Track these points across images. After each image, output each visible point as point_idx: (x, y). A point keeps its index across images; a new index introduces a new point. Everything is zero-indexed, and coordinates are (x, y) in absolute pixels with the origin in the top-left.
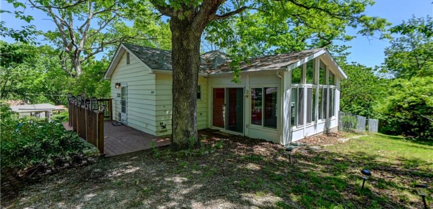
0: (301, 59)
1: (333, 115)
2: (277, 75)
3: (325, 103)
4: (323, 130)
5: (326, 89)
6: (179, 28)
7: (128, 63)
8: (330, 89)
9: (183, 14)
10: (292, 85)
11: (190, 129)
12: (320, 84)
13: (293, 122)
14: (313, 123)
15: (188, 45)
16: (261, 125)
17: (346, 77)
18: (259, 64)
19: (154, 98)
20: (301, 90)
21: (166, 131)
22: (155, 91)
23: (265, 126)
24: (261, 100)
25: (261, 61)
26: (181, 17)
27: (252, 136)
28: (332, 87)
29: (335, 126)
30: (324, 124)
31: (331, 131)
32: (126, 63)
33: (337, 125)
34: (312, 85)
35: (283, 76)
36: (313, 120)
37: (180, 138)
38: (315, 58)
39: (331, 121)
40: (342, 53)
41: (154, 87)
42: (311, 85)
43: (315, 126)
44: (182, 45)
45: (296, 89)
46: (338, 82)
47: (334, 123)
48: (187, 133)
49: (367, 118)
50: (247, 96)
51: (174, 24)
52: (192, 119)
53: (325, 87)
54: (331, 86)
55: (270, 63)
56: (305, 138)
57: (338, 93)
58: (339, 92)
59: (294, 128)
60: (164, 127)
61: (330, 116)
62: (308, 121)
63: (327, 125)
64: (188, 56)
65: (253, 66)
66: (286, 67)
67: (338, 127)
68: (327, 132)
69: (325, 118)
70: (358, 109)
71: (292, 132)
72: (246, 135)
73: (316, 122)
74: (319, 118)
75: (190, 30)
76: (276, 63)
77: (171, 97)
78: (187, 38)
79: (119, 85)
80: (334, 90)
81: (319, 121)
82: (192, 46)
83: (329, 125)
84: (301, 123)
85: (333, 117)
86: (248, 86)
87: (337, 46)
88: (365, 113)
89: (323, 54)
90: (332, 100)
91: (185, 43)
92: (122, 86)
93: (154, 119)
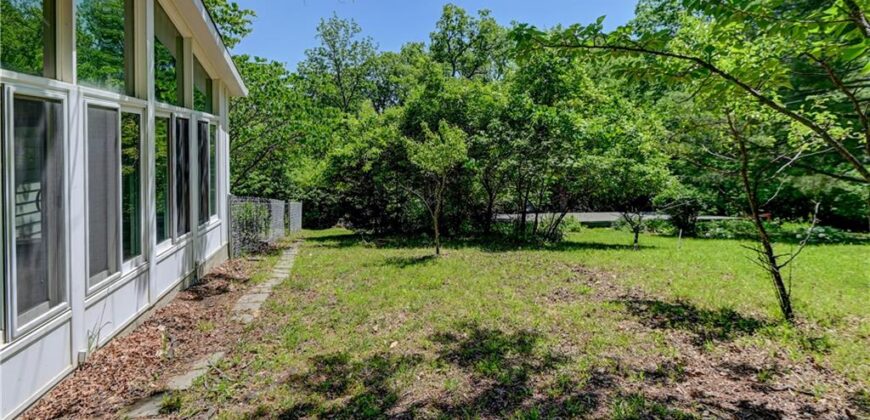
1: (213, 213)
3: (184, 175)
4: (179, 280)
5: (185, 122)
8: (200, 124)
14: (128, 269)
17: (246, 92)
28: (206, 116)
29: (219, 247)
31: (207, 272)
33: (225, 243)
34: (117, 96)
36: (131, 254)
42: (110, 96)
43: (143, 275)
46: (223, 104)
47: (216, 237)
49: (287, 201)
53: (180, 112)
54: (205, 114)
58: (228, 136)
61: (204, 217)
63: (193, 251)
67: (228, 245)
68: (194, 280)
69: (187, 230)
70: (260, 181)
73: (147, 260)
74: (161, 236)
80: (214, 127)
81: (161, 249)
83: (202, 252)
85: (213, 220)
88: (275, 189)
90: (206, 162)
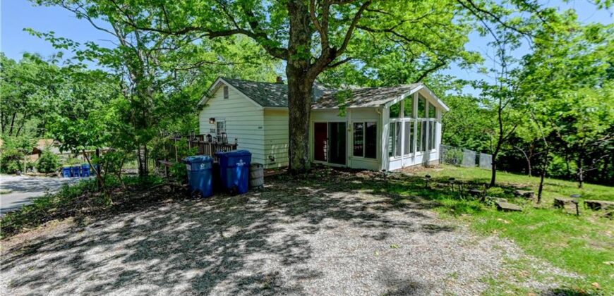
0: (398, 96)
1: (434, 148)
2: (377, 111)
3: (425, 137)
4: (421, 162)
5: (425, 123)
6: (295, 74)
7: (226, 97)
8: (430, 122)
9: (299, 63)
10: (390, 119)
11: (305, 158)
12: (418, 117)
13: (391, 154)
14: (410, 155)
15: (303, 89)
16: (362, 156)
17: (448, 109)
18: (360, 100)
19: (263, 133)
20: (399, 124)
21: (274, 163)
22: (263, 127)
23: (366, 157)
24: (362, 134)
25: (362, 95)
26: (296, 65)
27: (354, 167)
28: (432, 119)
29: (434, 159)
30: (422, 156)
31: (430, 164)
32: (223, 97)
33: (438, 158)
34: (410, 119)
35: (382, 113)
36: (411, 151)
37: (297, 165)
38: (413, 94)
39: (431, 154)
40: (447, 83)
41: (262, 123)
42: (408, 119)
43: (413, 158)
44: (298, 89)
45: (394, 123)
46: (439, 114)
47: (434, 155)
48: (302, 161)
49: (478, 153)
50: (349, 130)
51: (291, 71)
52: (307, 150)
53: (424, 120)
55: (371, 99)
56: (403, 168)
57: (439, 126)
58: (441, 125)
59: (392, 158)
60: (273, 160)
61: (430, 149)
62: (406, 153)
63: (426, 158)
64: (303, 98)
65: (355, 102)
66: (384, 105)
67: (440, 159)
68: (426, 165)
69: (424, 150)
71: (390, 162)
72: (348, 166)
73: (414, 154)
74: (418, 150)
75: (306, 77)
76: (376, 100)
77: (287, 132)
78: (303, 83)
79: (213, 119)
80: (435, 123)
81: (417, 153)
82: (307, 90)
83: (429, 158)
84: (398, 154)
85: (433, 150)
86: (350, 121)
87: (442, 76)
89: (420, 90)
90: (432, 133)
91: (301, 87)
92: (217, 121)
93: (263, 152)
